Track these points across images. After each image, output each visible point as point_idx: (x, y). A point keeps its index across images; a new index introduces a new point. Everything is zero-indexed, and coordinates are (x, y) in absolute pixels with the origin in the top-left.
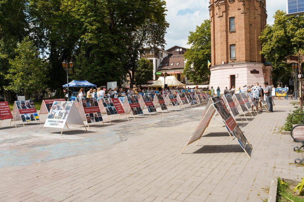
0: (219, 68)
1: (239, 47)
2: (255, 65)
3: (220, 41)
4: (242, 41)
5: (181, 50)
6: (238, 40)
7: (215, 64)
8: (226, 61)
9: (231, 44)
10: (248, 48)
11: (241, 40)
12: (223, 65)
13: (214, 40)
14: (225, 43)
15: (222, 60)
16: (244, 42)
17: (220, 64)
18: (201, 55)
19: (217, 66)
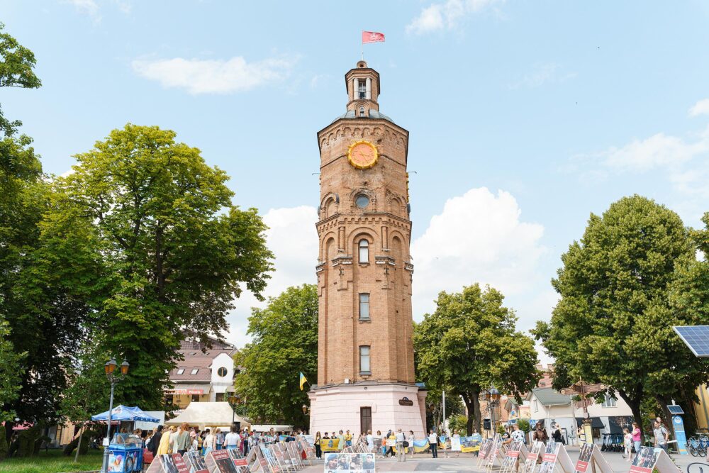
0: (338, 391)
1: (378, 351)
2: (406, 388)
3: (342, 336)
4: (383, 340)
6: (375, 339)
7: (326, 382)
8: (352, 376)
9: (362, 344)
10: (394, 355)
11: (381, 338)
12: (346, 385)
13: (326, 333)
14: (350, 341)
15: (344, 375)
16: (387, 343)
17: (340, 382)
18: (283, 359)
19: (331, 386)
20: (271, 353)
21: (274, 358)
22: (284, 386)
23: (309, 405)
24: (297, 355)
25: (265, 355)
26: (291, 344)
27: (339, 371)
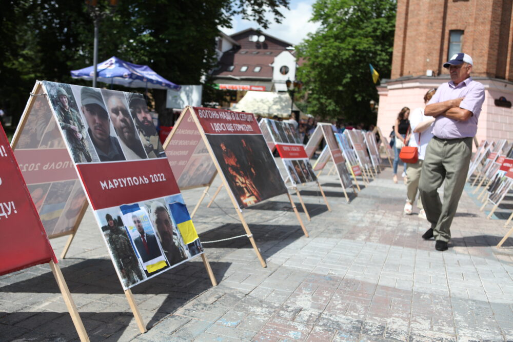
0: (417, 84)
1: (475, 37)
2: (506, 86)
3: (428, 17)
4: (482, 23)
5: (262, 39)
6: (472, 21)
7: (401, 74)
8: (436, 68)
9: (454, 27)
10: (495, 43)
11: (481, 20)
12: (428, 78)
13: (407, 14)
14: (439, 23)
15: (426, 66)
16: (488, 27)
17: (421, 74)
18: (349, 49)
19: (409, 79)
20: (337, 44)
21: (339, 49)
22: (348, 80)
23: (377, 101)
24: (365, 46)
25: (329, 45)
26: (359, 34)
27: (420, 59)
